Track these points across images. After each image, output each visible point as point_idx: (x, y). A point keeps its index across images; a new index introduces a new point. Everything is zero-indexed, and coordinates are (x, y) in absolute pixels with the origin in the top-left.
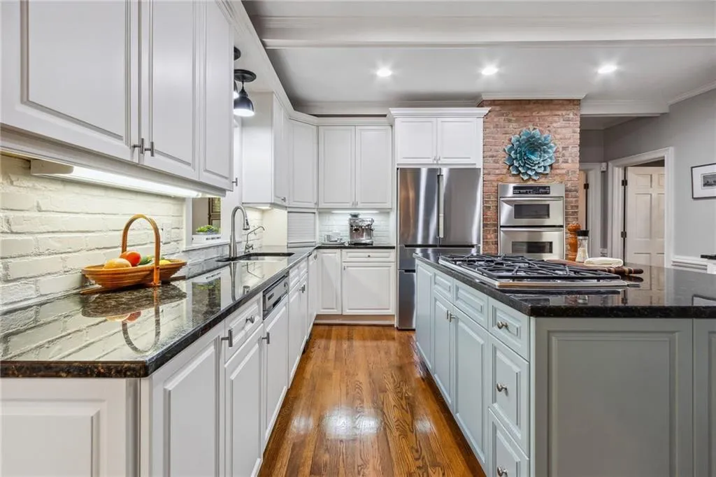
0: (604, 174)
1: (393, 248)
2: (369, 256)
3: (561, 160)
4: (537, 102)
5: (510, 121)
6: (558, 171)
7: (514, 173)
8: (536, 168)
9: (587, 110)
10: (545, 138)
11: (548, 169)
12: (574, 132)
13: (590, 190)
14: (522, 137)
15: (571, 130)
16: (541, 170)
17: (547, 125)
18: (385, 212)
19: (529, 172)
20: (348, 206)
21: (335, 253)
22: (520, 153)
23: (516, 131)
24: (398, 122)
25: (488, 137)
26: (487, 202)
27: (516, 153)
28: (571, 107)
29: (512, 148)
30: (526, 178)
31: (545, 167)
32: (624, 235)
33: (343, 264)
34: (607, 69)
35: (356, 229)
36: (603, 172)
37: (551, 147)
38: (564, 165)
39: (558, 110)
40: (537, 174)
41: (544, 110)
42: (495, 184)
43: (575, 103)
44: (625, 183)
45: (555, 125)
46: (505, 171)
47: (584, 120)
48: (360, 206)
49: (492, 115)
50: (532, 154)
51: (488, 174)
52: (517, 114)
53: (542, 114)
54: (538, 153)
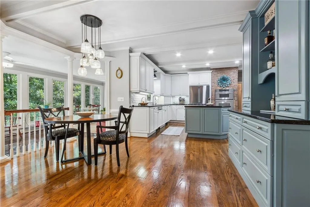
3: (232, 82)
4: (226, 68)
5: (218, 73)
6: (232, 85)
7: (219, 86)
10: (228, 77)
12: (236, 75)
15: (235, 75)
16: (227, 85)
17: (228, 74)
18: (187, 96)
19: (223, 86)
20: (179, 95)
21: (175, 106)
22: (221, 81)
23: (220, 76)
25: (212, 78)
26: (212, 94)
28: (236, 69)
29: (219, 80)
30: (223, 87)
31: (228, 85)
33: (177, 108)
34: (237, 62)
35: (180, 101)
37: (229, 79)
38: (234, 84)
39: (232, 70)
40: (225, 86)
42: (214, 89)
45: (231, 73)
46: (217, 86)
47: (238, 70)
48: (181, 95)
49: (214, 72)
50: (224, 81)
51: (213, 87)
52: (220, 71)
53: (227, 71)
54: (225, 81)
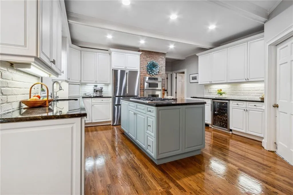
0: (171, 75)
1: (111, 97)
2: (102, 100)
3: (161, 70)
4: (155, 52)
5: (147, 57)
6: (160, 74)
7: (149, 73)
8: (154, 72)
9: (168, 56)
10: (157, 63)
11: (158, 73)
13: (168, 80)
14: (151, 63)
15: (163, 62)
16: (156, 73)
17: (157, 59)
18: (107, 85)
19: (153, 73)
20: (94, 82)
21: (89, 100)
22: (150, 67)
23: (149, 60)
24: (113, 53)
25: (141, 62)
26: (141, 82)
27: (149, 67)
29: (148, 66)
30: (152, 75)
32: (176, 93)
33: (93, 104)
34: (172, 47)
35: (96, 91)
36: (171, 74)
37: (158, 66)
38: (161, 72)
39: (160, 55)
40: (155, 74)
41: (157, 55)
42: (143, 76)
43: (164, 54)
44: (176, 78)
45: (159, 60)
46: (146, 73)
47: (167, 59)
48: (98, 82)
49: (143, 55)
50: (153, 68)
51: (141, 73)
52: (149, 55)
53: (156, 56)
54: (155, 68)
